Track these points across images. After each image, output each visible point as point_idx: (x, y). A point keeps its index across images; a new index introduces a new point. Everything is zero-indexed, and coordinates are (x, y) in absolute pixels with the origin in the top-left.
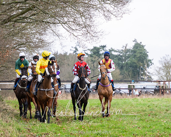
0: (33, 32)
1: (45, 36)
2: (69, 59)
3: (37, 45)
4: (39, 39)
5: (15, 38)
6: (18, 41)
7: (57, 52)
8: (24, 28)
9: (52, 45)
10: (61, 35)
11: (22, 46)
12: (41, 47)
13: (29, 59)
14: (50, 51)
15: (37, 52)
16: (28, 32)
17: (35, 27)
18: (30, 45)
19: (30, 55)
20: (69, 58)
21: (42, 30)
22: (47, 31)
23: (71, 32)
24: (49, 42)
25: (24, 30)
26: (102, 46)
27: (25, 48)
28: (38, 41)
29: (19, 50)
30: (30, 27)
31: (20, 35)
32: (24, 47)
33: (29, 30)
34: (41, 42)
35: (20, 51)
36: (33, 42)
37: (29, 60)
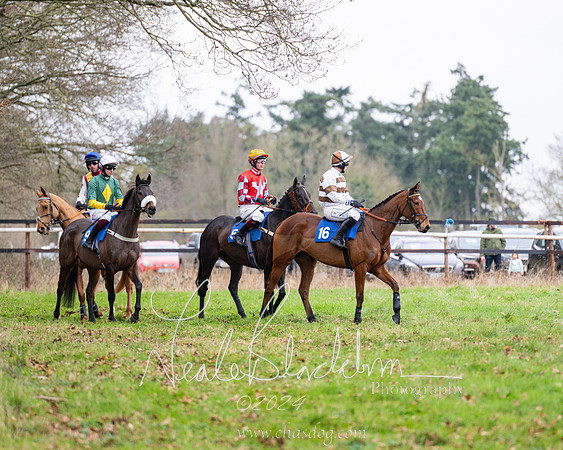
0: (73, 36)
1: (119, 53)
2: (209, 137)
3: (88, 84)
4: (97, 63)
5: (7, 58)
6: (19, 71)
7: (166, 111)
8: (41, 23)
9: (144, 86)
10: (179, 48)
11: (33, 88)
12: (106, 94)
13: (59, 137)
14: (138, 107)
15: (88, 110)
16: (55, 37)
17: (81, 19)
18: (61, 86)
19: (62, 124)
20: (211, 133)
21: (107, 31)
22: (125, 35)
23: (216, 37)
24: (133, 75)
25: (42, 27)
26: (334, 91)
27: (45, 95)
28: (92, 71)
29: (22, 104)
30: (61, 19)
31: (24, 46)
32: (41, 93)
33: (58, 28)
34: (105, 73)
35: (23, 109)
36: (75, 73)
37: (59, 142)
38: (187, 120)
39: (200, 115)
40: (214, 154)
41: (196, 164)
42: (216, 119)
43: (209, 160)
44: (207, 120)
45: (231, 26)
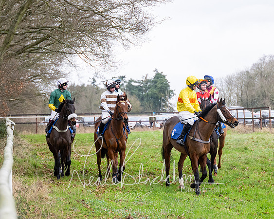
1: (61, 67)
2: (86, 90)
3: (53, 76)
4: (55, 70)
5: (29, 69)
7: (74, 83)
9: (68, 76)
10: (78, 65)
26: (121, 77)
38: (80, 86)
39: (84, 84)
40: (88, 95)
41: (83, 98)
42: (88, 85)
43: (86, 97)
44: (86, 86)
45: (92, 59)
